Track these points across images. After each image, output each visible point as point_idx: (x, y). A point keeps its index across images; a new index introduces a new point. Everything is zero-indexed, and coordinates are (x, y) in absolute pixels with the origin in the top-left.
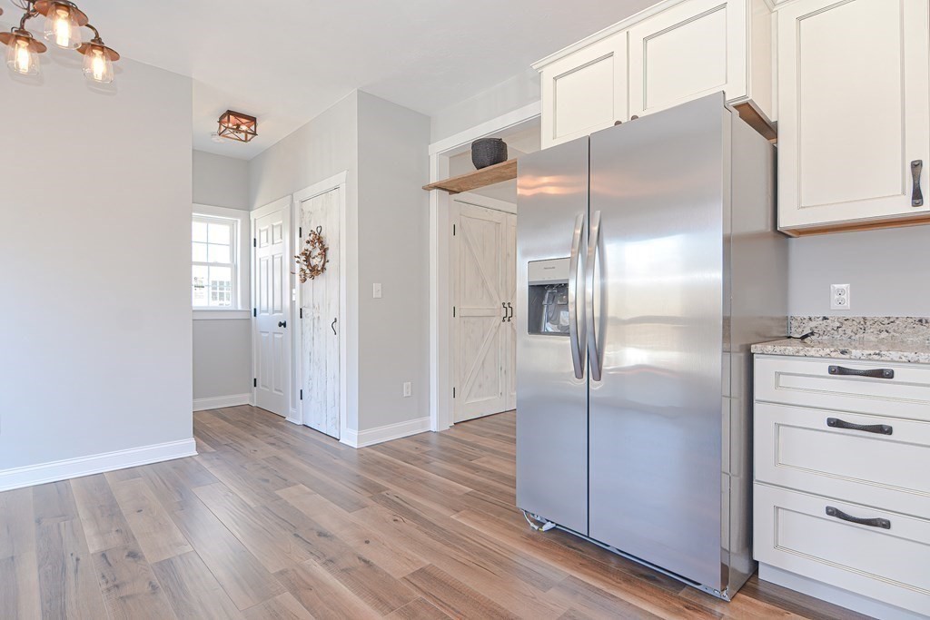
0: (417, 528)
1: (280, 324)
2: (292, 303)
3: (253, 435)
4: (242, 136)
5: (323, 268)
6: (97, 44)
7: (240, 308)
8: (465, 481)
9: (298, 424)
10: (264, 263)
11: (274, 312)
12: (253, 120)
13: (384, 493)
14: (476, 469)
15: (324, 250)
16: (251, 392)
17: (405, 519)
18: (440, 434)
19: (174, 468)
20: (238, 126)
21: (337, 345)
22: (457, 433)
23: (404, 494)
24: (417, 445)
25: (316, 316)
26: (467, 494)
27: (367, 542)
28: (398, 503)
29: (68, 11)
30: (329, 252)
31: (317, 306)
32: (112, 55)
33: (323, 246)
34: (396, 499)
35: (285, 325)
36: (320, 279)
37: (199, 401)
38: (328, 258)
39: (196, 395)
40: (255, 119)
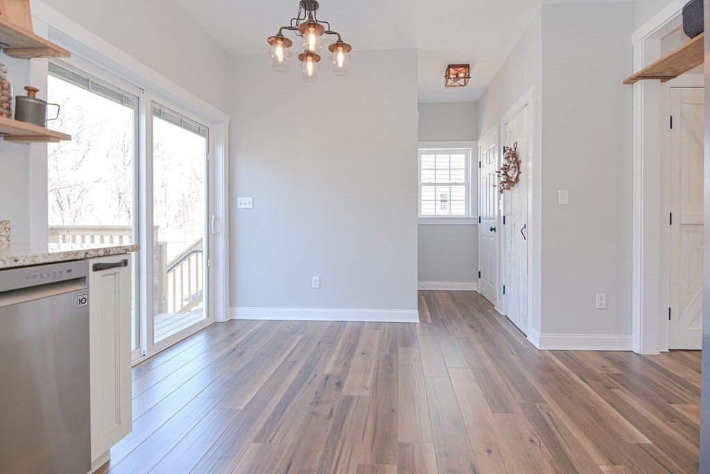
0: (550, 462)
1: (492, 229)
2: (499, 211)
3: (463, 317)
4: (462, 82)
5: (517, 179)
6: (340, 43)
7: (470, 217)
8: (646, 427)
9: (502, 314)
10: (485, 180)
11: (490, 219)
12: (467, 66)
13: (538, 405)
14: (672, 417)
15: (518, 163)
16: (477, 281)
17: (542, 444)
18: (644, 359)
19: (401, 329)
20: (457, 74)
21: (526, 249)
22: (667, 363)
23: (559, 414)
24: (606, 363)
25: (513, 222)
26: (640, 445)
27: (489, 451)
28: (546, 422)
29: (315, 27)
30: (522, 165)
31: (513, 214)
32: (347, 48)
33: (516, 159)
34: (546, 417)
35: (495, 229)
36: (515, 189)
37: (423, 283)
38: (521, 170)
39: (420, 278)
40: (469, 65)
